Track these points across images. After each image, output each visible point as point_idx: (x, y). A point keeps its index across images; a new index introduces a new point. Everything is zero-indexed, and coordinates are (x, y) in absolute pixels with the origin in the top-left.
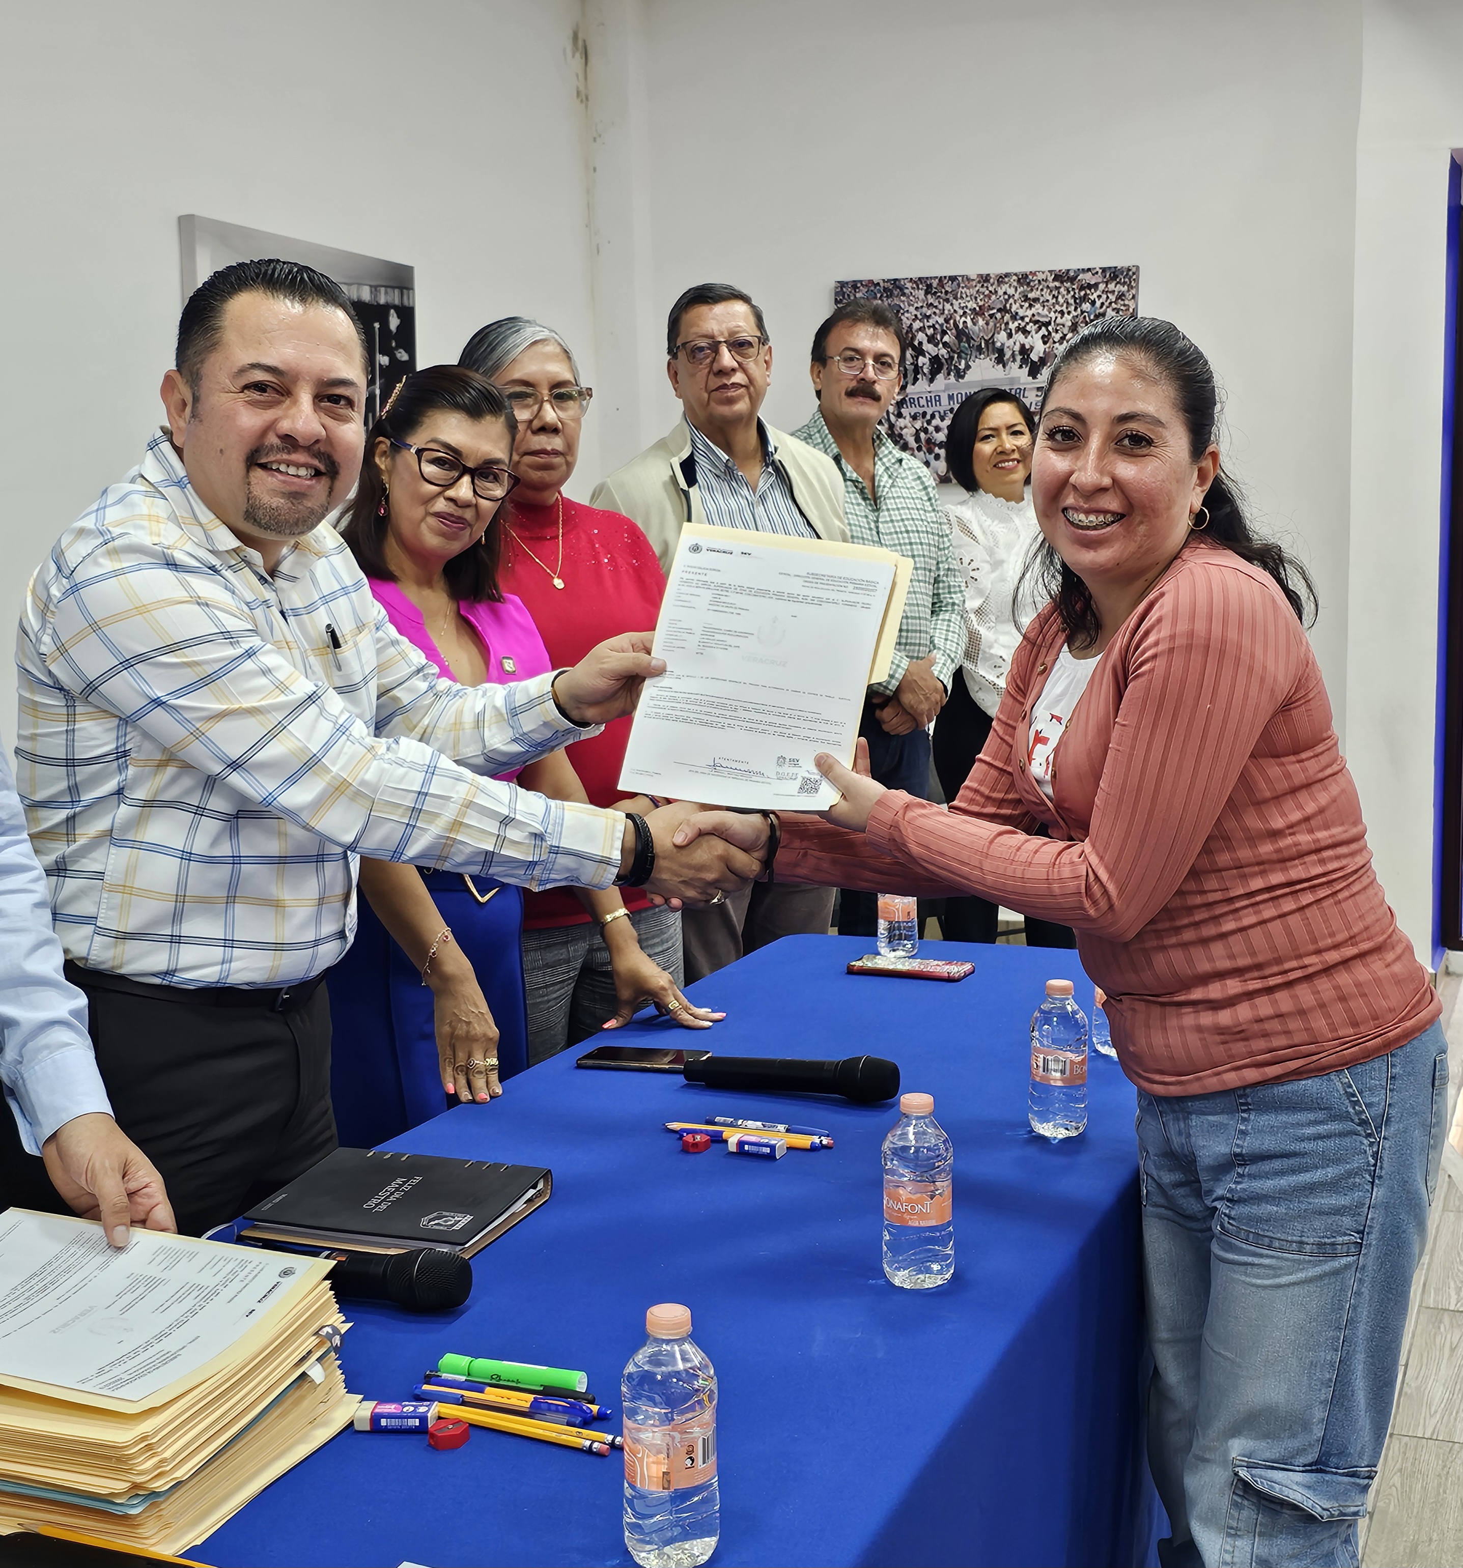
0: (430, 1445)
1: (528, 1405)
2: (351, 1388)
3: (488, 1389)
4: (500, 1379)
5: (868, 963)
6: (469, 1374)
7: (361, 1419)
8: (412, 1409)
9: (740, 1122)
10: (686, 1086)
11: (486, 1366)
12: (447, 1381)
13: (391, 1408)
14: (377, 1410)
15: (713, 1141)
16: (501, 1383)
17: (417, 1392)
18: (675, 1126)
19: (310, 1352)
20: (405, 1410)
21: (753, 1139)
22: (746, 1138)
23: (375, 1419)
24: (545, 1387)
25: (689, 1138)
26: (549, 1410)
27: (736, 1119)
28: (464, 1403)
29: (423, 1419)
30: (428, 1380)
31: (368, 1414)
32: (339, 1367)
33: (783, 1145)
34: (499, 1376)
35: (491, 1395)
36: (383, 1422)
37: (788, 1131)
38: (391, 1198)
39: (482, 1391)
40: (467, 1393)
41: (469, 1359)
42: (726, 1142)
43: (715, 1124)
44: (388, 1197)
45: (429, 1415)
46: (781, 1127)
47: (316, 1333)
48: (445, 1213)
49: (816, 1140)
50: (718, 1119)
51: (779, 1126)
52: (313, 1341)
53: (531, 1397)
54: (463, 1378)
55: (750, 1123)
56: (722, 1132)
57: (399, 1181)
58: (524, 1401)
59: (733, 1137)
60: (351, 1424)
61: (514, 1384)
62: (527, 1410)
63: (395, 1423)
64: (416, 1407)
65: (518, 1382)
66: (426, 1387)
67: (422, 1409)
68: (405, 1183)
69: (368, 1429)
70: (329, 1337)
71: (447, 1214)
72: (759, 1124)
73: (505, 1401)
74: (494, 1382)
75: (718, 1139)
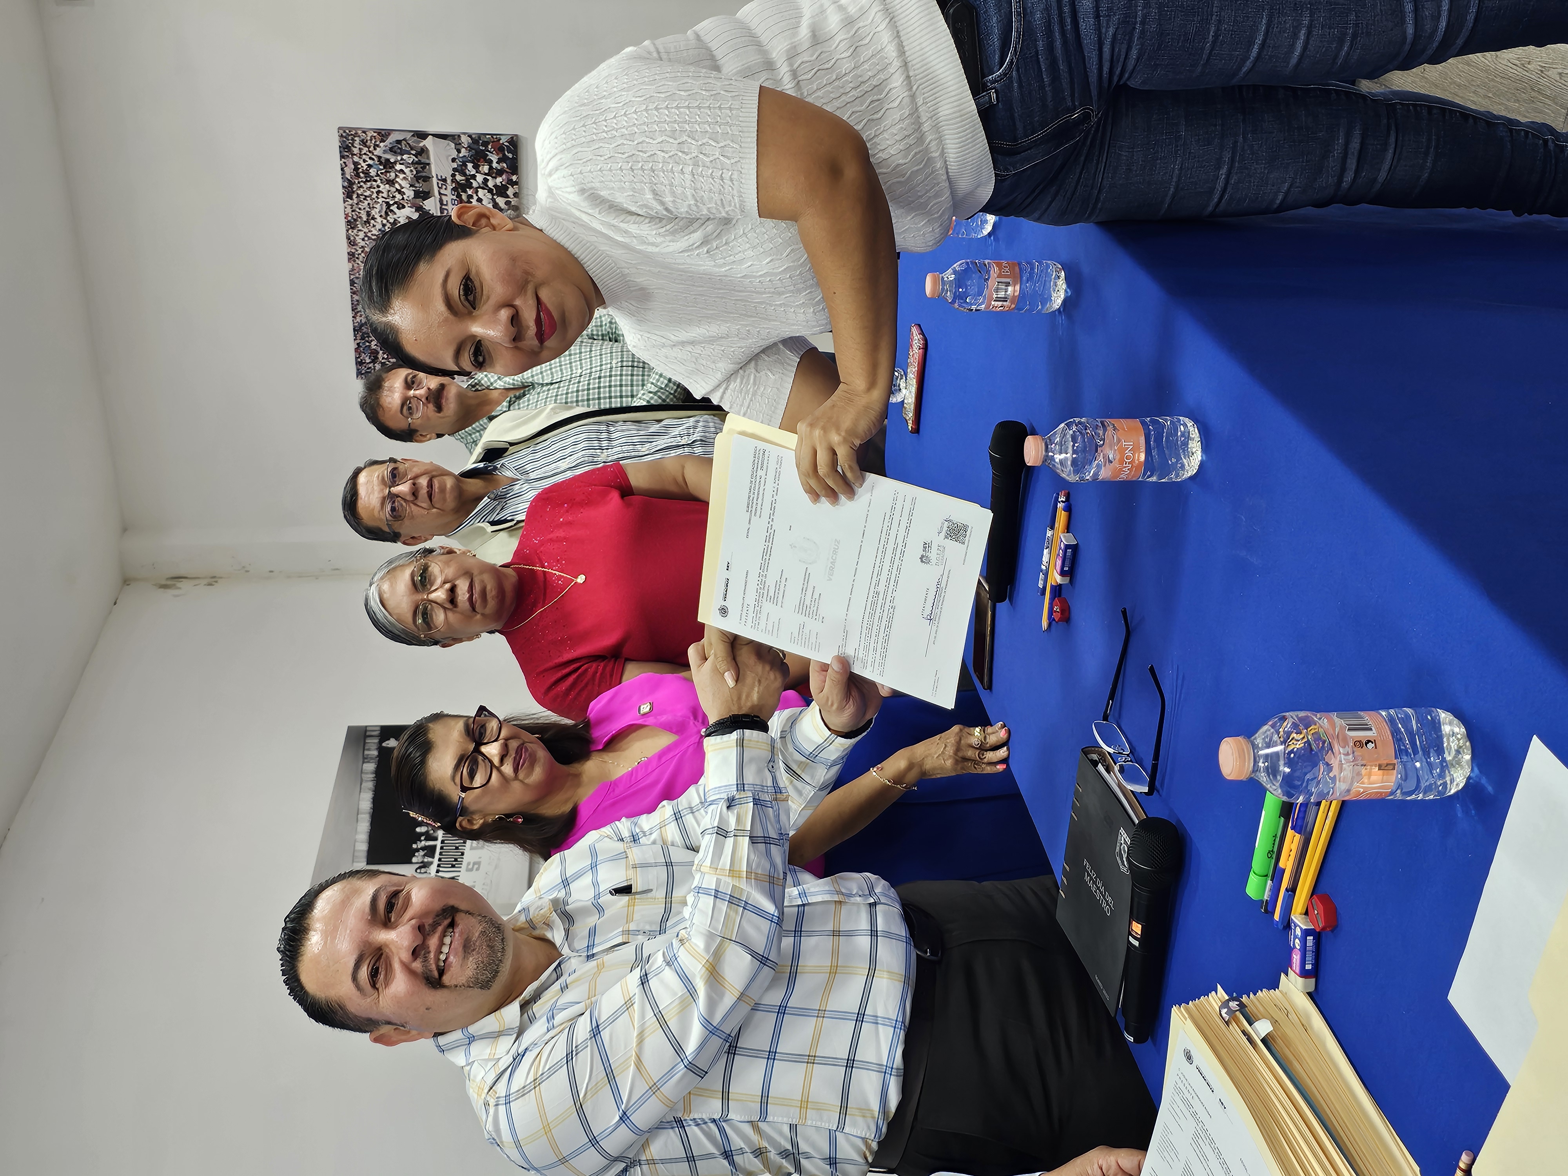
0: (1332, 931)
1: (1298, 836)
2: (1274, 985)
3: (1281, 864)
4: (1272, 851)
5: (910, 415)
6: (1267, 876)
7: (1305, 986)
8: (1297, 941)
9: (1044, 568)
10: (1011, 600)
11: (1259, 860)
12: (1271, 897)
13: (1296, 958)
14: (1298, 971)
15: (1060, 595)
16: (1275, 850)
17: (1281, 927)
18: (1045, 623)
19: (1244, 1033)
20: (1298, 947)
21: (1059, 563)
22: (1058, 568)
23: (1304, 974)
24: (1281, 815)
25: (1057, 616)
26: (1304, 818)
27: (1042, 571)
28: (1292, 890)
29: (1306, 933)
30: (1270, 912)
31: (1300, 980)
32: (1255, 994)
33: (1064, 537)
34: (1269, 852)
35: (1287, 863)
36: (1308, 967)
37: (1052, 528)
38: (1102, 890)
39: (1283, 871)
40: (1285, 884)
41: (1252, 875)
42: (1060, 585)
43: (1045, 588)
44: (1101, 893)
45: (1304, 927)
46: (1049, 533)
47: (1227, 1023)
48: (1117, 850)
49: (1060, 506)
50: (1041, 585)
51: (1047, 535)
52: (1234, 1026)
53: (1290, 832)
54: (1269, 882)
55: (1045, 559)
56: (1052, 586)
57: (1087, 879)
58: (1293, 839)
59: (1056, 578)
60: (1310, 994)
61: (1278, 840)
62: (1303, 837)
63: (1310, 957)
64: (1295, 937)
65: (1275, 836)
66: (1277, 917)
67: (1298, 932)
68: (1089, 875)
69: (1313, 980)
70: (1231, 1012)
71: (1118, 848)
72: (1046, 551)
73: (1293, 854)
74: (1274, 856)
75: (1057, 590)
